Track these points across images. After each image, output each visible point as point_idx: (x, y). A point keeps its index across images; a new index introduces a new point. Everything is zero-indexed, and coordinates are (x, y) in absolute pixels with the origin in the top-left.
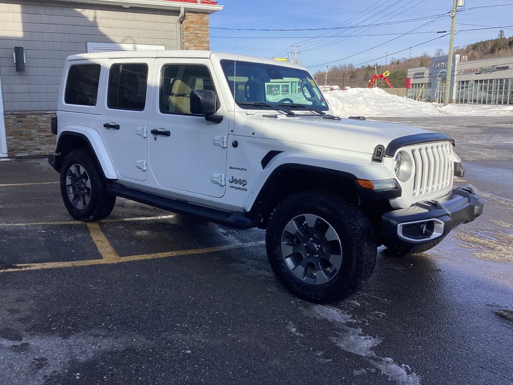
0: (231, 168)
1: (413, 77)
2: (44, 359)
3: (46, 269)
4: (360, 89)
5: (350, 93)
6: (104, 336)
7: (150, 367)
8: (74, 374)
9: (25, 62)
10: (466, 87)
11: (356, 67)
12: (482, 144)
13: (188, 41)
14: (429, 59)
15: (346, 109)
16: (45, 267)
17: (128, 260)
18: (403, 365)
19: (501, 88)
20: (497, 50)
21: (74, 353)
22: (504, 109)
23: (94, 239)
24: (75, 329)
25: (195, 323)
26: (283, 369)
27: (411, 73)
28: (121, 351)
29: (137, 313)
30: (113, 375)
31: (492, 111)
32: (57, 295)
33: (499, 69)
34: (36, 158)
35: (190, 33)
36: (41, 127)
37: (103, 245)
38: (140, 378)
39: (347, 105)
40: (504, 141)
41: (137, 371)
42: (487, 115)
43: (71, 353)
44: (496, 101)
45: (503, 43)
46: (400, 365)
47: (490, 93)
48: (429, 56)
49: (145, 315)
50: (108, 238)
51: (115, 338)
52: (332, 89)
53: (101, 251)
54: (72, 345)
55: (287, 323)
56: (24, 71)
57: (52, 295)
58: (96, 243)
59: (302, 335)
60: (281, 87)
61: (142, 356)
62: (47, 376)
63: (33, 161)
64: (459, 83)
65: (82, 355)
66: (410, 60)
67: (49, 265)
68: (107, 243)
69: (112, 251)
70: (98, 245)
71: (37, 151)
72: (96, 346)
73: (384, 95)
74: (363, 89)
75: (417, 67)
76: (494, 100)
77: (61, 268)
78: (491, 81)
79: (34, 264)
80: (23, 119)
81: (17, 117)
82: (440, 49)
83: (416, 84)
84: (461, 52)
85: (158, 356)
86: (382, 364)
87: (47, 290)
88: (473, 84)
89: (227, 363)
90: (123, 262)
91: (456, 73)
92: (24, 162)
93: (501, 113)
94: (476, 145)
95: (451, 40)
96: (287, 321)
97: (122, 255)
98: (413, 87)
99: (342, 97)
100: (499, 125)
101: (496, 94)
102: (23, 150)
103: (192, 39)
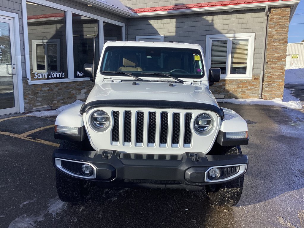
103: (275, 26)
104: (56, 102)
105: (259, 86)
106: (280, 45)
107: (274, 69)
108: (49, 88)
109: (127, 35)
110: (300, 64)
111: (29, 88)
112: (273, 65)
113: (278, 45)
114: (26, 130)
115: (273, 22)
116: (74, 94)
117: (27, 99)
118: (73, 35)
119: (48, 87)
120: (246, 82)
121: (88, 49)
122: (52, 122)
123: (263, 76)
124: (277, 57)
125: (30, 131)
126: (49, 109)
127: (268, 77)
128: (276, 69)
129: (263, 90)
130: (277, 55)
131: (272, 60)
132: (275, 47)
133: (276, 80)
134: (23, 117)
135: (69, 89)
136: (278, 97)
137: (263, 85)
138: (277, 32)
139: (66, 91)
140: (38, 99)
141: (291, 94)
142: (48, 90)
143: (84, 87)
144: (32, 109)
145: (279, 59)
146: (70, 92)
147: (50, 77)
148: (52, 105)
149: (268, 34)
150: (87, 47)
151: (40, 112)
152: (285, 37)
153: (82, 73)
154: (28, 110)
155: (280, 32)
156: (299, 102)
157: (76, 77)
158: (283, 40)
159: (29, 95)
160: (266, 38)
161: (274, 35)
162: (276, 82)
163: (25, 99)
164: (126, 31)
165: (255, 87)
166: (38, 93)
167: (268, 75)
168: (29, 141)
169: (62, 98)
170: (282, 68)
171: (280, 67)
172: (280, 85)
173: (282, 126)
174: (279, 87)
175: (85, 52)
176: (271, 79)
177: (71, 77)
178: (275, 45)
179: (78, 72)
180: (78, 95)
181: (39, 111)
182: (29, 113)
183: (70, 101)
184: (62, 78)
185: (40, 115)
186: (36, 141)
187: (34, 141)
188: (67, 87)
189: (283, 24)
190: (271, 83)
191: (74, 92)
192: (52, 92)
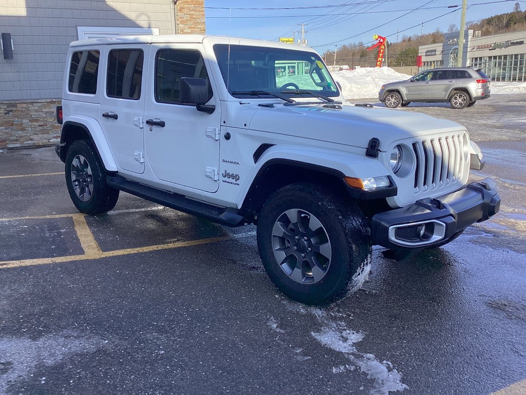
0: (224, 161)
1: (425, 54)
2: (9, 363)
3: (24, 267)
4: (369, 69)
5: (358, 73)
6: (75, 337)
7: (120, 370)
8: (39, 379)
9: (13, 49)
10: (479, 64)
11: (366, 45)
12: (491, 123)
13: (182, 22)
14: (442, 35)
15: (354, 89)
16: (23, 264)
17: (111, 255)
18: (385, 362)
19: (516, 64)
20: (512, 24)
21: (42, 356)
22: (518, 86)
23: (79, 233)
24: (47, 329)
25: (172, 321)
26: (258, 368)
27: (422, 50)
28: (92, 352)
29: (113, 312)
30: (80, 378)
31: (506, 89)
32: (32, 294)
33: (513, 44)
34: (29, 148)
35: (185, 14)
36: (33, 116)
37: (87, 239)
38: (108, 382)
39: (355, 85)
40: (515, 120)
41: (106, 373)
42: (499, 93)
43: (39, 356)
44: (510, 78)
45: (519, 17)
46: (381, 362)
47: (504, 69)
48: (442, 32)
49: (120, 314)
50: (93, 233)
51: (87, 339)
52: (341, 69)
53: (83, 246)
54: (41, 348)
55: (268, 319)
56: (13, 58)
57: (27, 294)
58: (80, 237)
59: (282, 331)
60: (287, 68)
61: (112, 357)
62: (11, 381)
63: (25, 152)
64: (473, 60)
65: (50, 358)
66: (422, 37)
67: (28, 262)
68: (91, 237)
69: (95, 246)
70: (82, 239)
71: (29, 142)
72: (65, 348)
73: (393, 74)
74: (372, 68)
75: (430, 44)
76: (508, 77)
77: (40, 265)
78: (505, 57)
79: (12, 262)
80: (14, 109)
81: (8, 107)
82: (453, 25)
83: (428, 62)
84: (474, 27)
85: (129, 358)
86: (362, 361)
87: (22, 289)
88: (486, 61)
89: (201, 363)
90: (106, 257)
91: (469, 49)
92: (16, 153)
93: (514, 90)
94: (485, 124)
95: (463, 15)
96: (268, 317)
97: (104, 250)
98: (425, 65)
99: (349, 77)
100: (511, 103)
101: (511, 70)
102: (16, 140)
103: (187, 20)
138: (192, 29)
189: (198, 18)
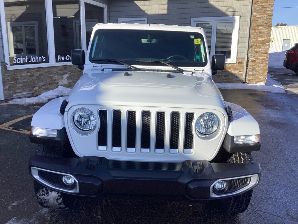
103: (259, 9)
104: (37, 88)
105: (243, 70)
106: (265, 29)
107: (258, 53)
108: (29, 74)
109: (109, 17)
110: (275, 48)
111: (8, 73)
112: (257, 49)
113: (262, 29)
114: (8, 120)
115: (258, 6)
116: (55, 80)
117: (6, 86)
118: (53, 16)
119: (29, 72)
120: (230, 66)
121: (67, 31)
122: (35, 110)
123: (248, 61)
124: (262, 41)
125: (13, 121)
126: (30, 96)
127: (252, 61)
128: (260, 53)
129: (247, 75)
130: (261, 39)
131: (257, 44)
132: (259, 31)
133: (260, 64)
134: (3, 106)
135: (51, 74)
136: (262, 81)
137: (247, 69)
138: (262, 15)
139: (47, 76)
140: (18, 85)
141: (271, 78)
142: (29, 76)
143: (66, 71)
144: (12, 96)
145: (263, 43)
146: (52, 77)
147: (30, 62)
148: (34, 92)
149: (252, 17)
150: (67, 30)
151: (21, 100)
152: (270, 20)
153: (63, 57)
154: (8, 97)
155: (264, 15)
156: (281, 86)
157: (57, 61)
158: (267, 24)
159: (9, 81)
160: (251, 22)
161: (259, 18)
162: (260, 66)
163: (4, 85)
164: (108, 12)
165: (239, 72)
166: (18, 79)
167: (251, 59)
168: (12, 131)
169: (44, 84)
170: (266, 53)
171: (263, 51)
172: (264, 69)
173: (269, 111)
174: (263, 71)
175: (65, 34)
176: (255, 63)
177: (52, 62)
178: (259, 29)
179: (59, 56)
180: (60, 81)
181: (20, 98)
182: (9, 100)
183: (52, 87)
184: (42, 62)
185: (21, 102)
186: (19, 132)
187: (17, 131)
188: (49, 72)
189: (268, 8)
190: (255, 67)
191: (56, 77)
192: (32, 78)
